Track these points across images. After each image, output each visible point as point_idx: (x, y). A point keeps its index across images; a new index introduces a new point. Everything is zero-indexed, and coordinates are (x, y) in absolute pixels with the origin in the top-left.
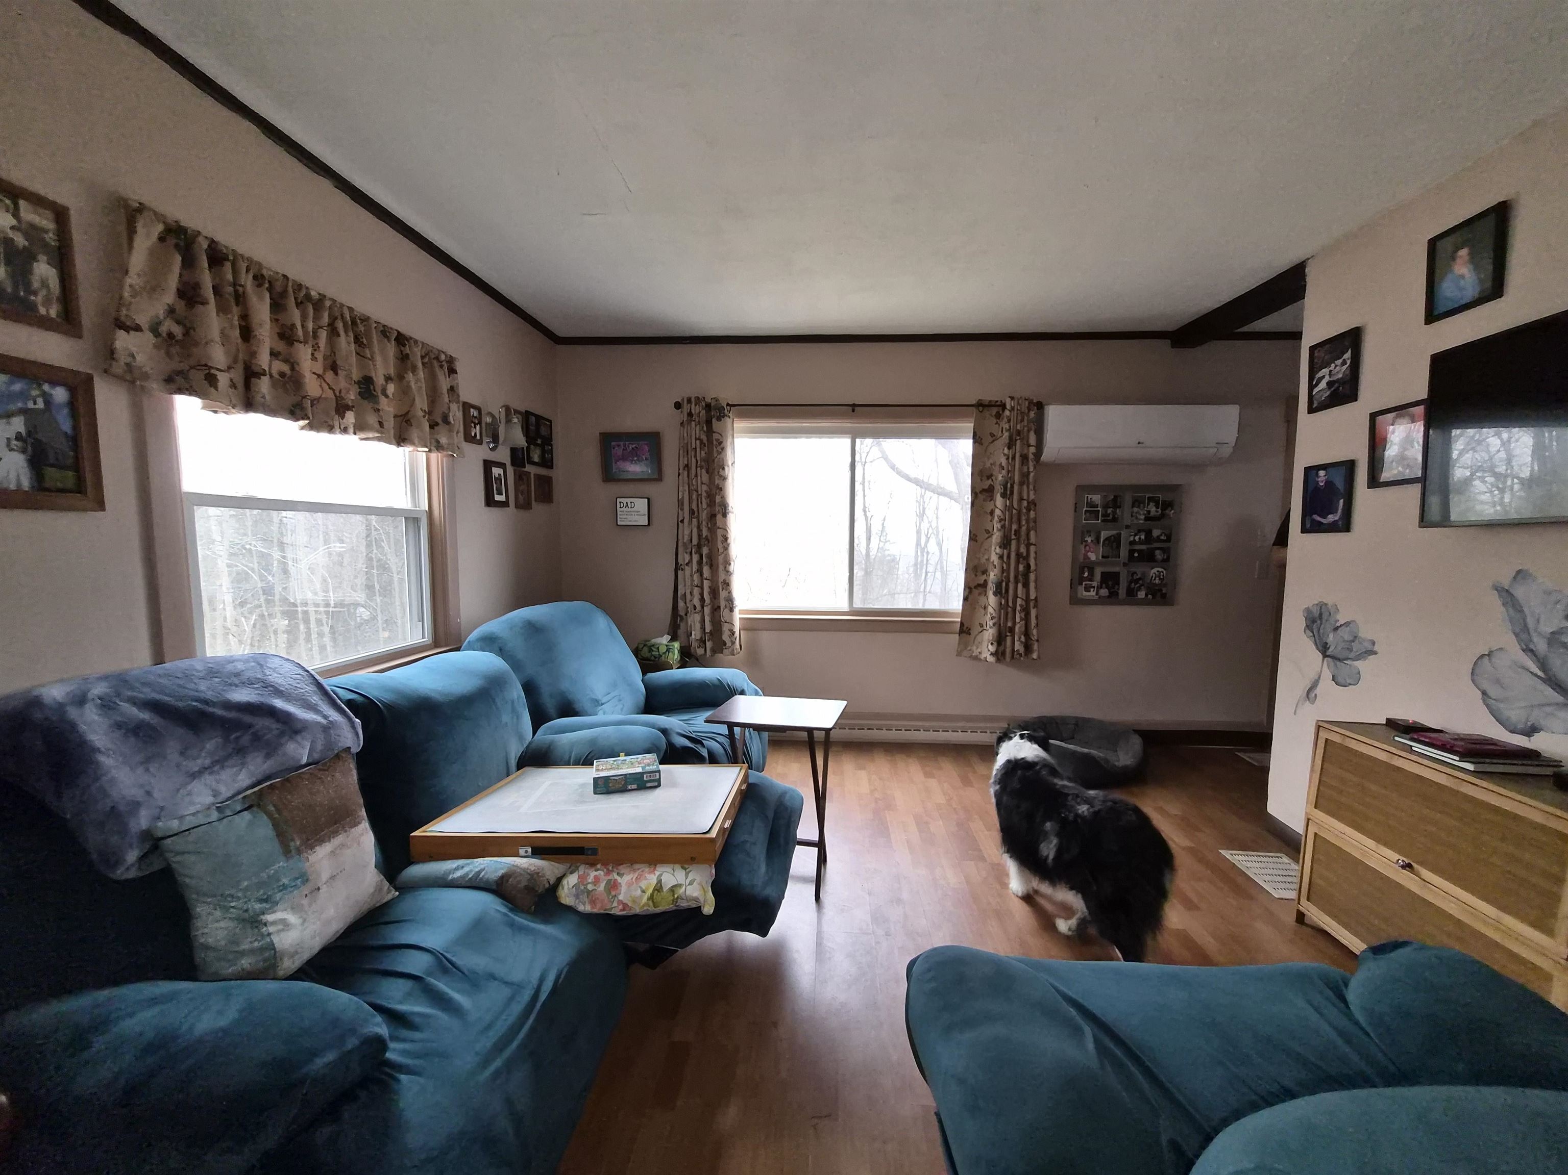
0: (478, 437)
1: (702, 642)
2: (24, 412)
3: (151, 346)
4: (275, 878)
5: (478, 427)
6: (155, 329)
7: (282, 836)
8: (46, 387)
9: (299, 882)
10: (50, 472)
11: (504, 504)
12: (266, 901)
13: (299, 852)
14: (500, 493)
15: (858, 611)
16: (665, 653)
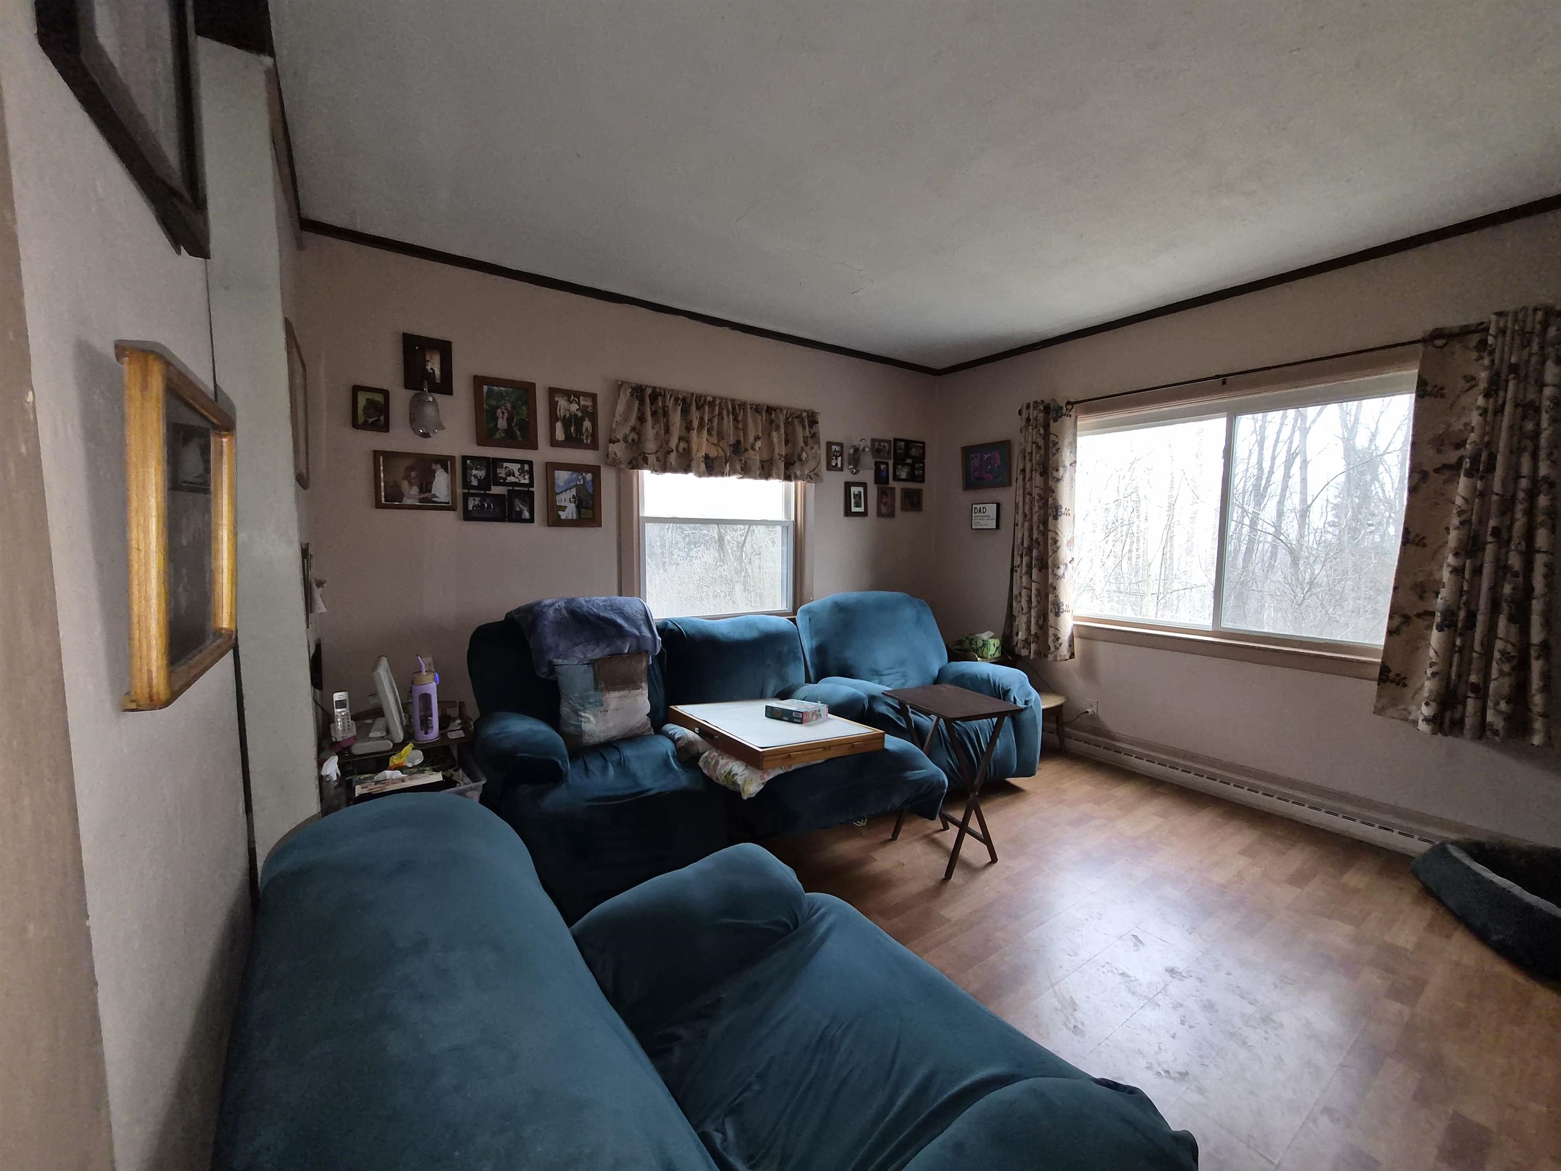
0: (839, 465)
1: (1027, 642)
2: (576, 485)
3: (624, 448)
4: (588, 697)
5: (840, 458)
6: (625, 440)
7: (596, 680)
8: (584, 474)
9: (598, 704)
10: (583, 510)
11: (864, 514)
12: (582, 706)
13: (602, 691)
14: (858, 505)
15: (1225, 633)
16: (981, 647)
